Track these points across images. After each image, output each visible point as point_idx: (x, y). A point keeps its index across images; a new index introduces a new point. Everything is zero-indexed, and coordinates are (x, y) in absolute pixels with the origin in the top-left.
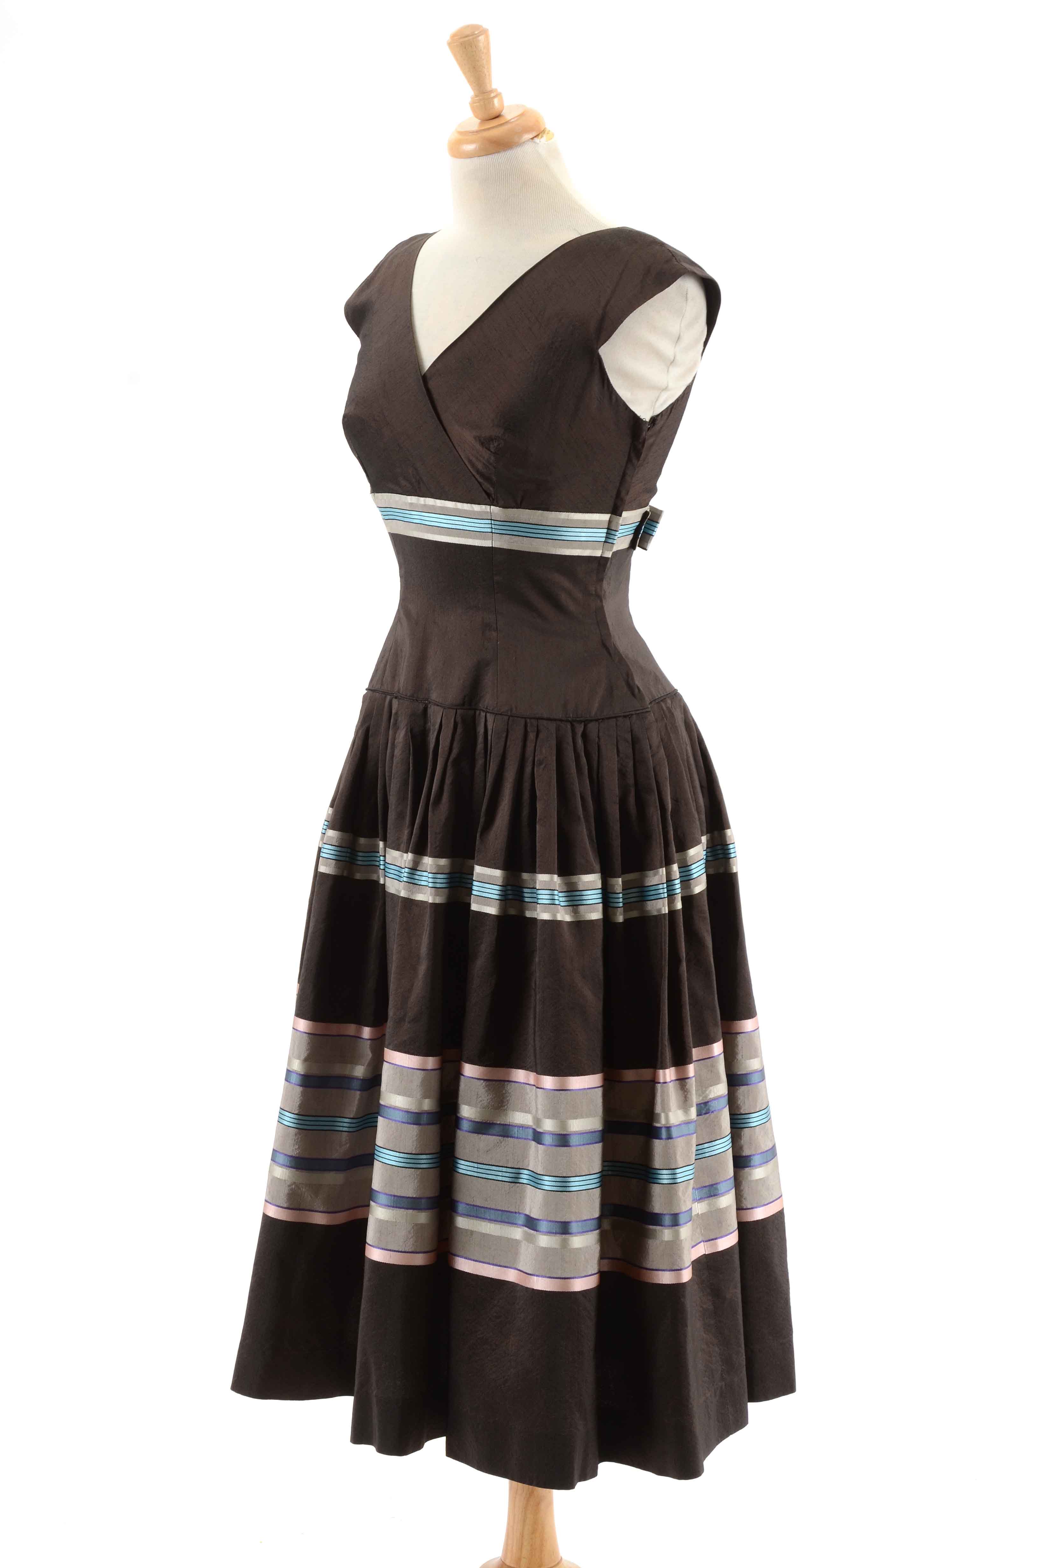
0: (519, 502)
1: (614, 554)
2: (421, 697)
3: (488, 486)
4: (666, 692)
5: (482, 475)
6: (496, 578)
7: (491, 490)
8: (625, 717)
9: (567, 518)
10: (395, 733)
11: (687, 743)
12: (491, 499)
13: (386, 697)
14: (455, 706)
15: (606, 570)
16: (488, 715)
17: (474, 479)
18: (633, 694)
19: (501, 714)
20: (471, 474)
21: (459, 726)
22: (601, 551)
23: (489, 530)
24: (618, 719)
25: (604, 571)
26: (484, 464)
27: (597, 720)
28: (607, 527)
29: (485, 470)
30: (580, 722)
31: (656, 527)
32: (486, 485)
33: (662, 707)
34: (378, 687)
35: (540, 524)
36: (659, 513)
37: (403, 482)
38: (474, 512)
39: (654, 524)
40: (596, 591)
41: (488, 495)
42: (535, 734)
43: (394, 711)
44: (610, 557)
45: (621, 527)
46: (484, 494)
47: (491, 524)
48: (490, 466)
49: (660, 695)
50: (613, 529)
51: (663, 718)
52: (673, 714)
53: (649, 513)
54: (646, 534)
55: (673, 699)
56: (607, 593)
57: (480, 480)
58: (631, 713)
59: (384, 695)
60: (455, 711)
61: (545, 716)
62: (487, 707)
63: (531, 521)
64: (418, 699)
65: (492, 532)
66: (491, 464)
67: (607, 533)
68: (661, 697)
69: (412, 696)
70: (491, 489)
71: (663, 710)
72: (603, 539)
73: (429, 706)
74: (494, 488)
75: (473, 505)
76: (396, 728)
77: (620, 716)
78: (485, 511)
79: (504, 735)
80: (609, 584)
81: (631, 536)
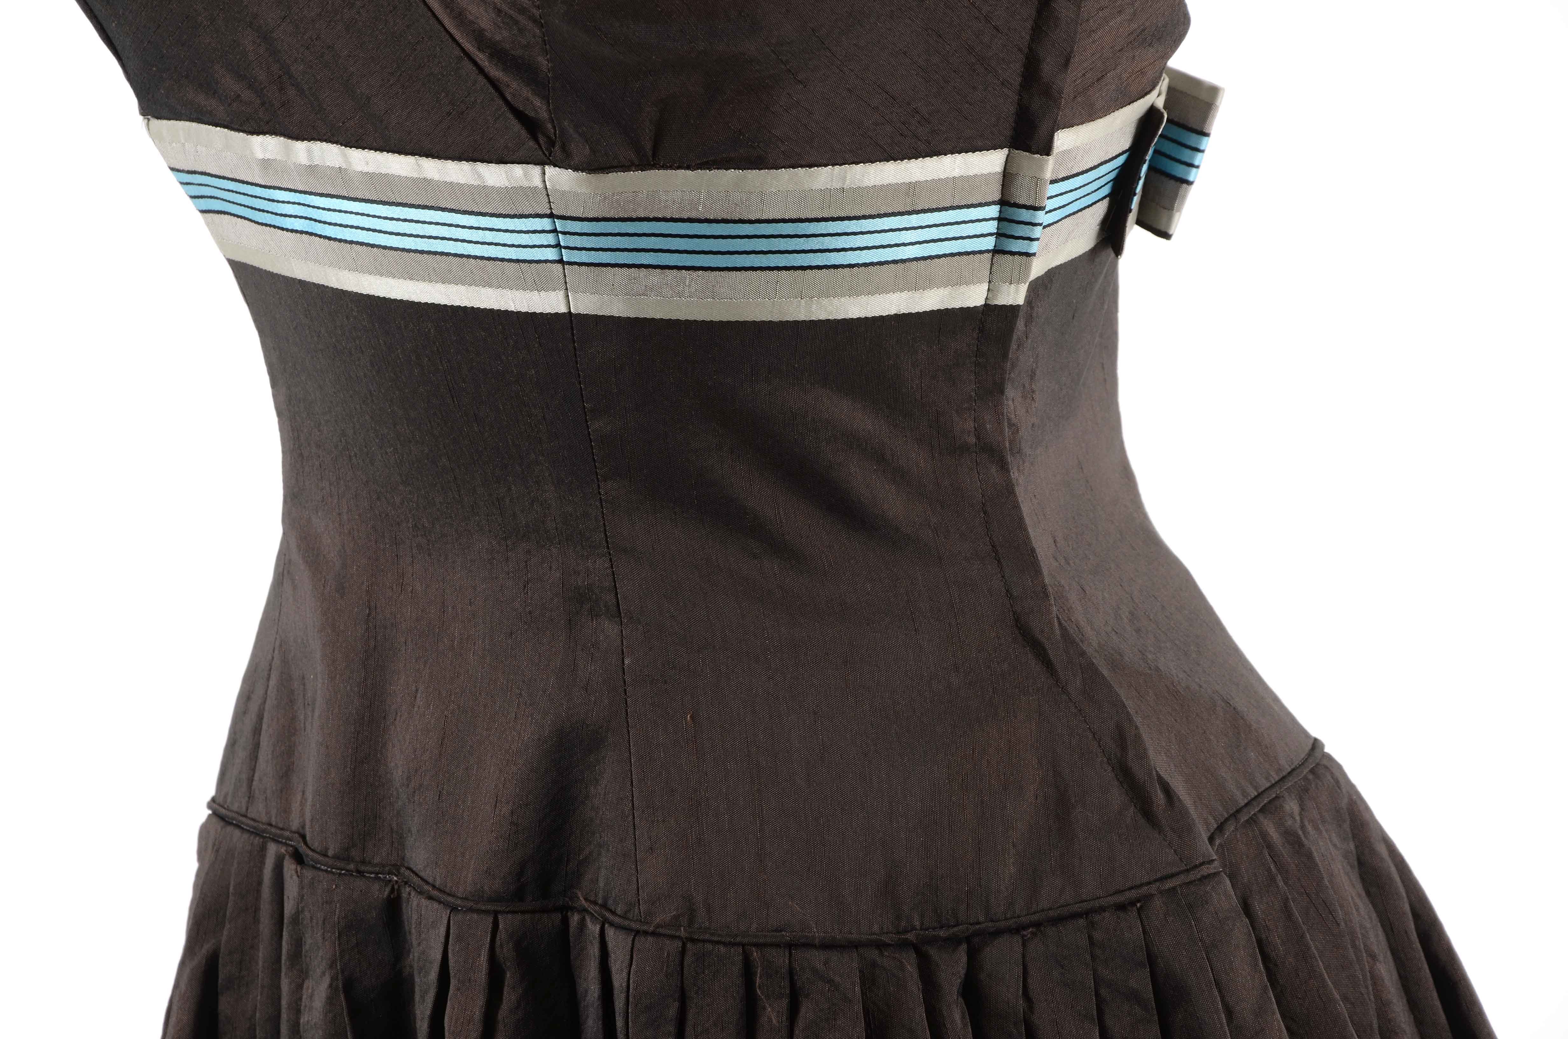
0: (648, 146)
1: (1038, 288)
2: (377, 860)
3: (526, 92)
4: (1280, 770)
5: (498, 53)
6: (596, 425)
7: (538, 108)
8: (1121, 907)
9: (838, 185)
10: (300, 987)
11: (1375, 949)
12: (542, 140)
13: (263, 849)
14: (490, 900)
15: (1014, 346)
16: (610, 932)
17: (470, 66)
18: (1147, 812)
19: (653, 934)
20: (457, 52)
21: (509, 977)
22: (985, 286)
23: (551, 254)
24: (1097, 918)
25: (1005, 356)
26: (499, 11)
27: (1017, 930)
28: (997, 196)
29: (505, 33)
30: (954, 942)
31: (1198, 150)
32: (515, 87)
33: (1264, 835)
34: (238, 805)
35: (737, 217)
36: (1204, 96)
37: (230, 84)
38: (485, 191)
39: (1192, 139)
40: (978, 433)
41: (531, 126)
42: (785, 1002)
43: (289, 908)
44: (1020, 300)
45: (1053, 189)
46: (516, 126)
47: (555, 231)
48: (520, 18)
49: (1256, 788)
50: (1022, 201)
51: (1272, 879)
52: (1310, 856)
53: (1163, 116)
54: (1163, 178)
55: (1306, 790)
56: (1024, 433)
57: (495, 72)
58: (1144, 890)
59: (257, 840)
60: (490, 919)
61: (817, 933)
62: (605, 899)
63: (701, 212)
64: (363, 868)
65: (561, 261)
66: (522, 10)
67: (1000, 219)
68: (1260, 795)
69: (344, 857)
70: (538, 102)
71: (1270, 846)
72: (989, 243)
73: (404, 895)
74: (546, 99)
75: (481, 167)
76: (302, 975)
77: (1102, 909)
78: (526, 184)
79: (672, 1011)
80: (1028, 395)
81: (1101, 209)
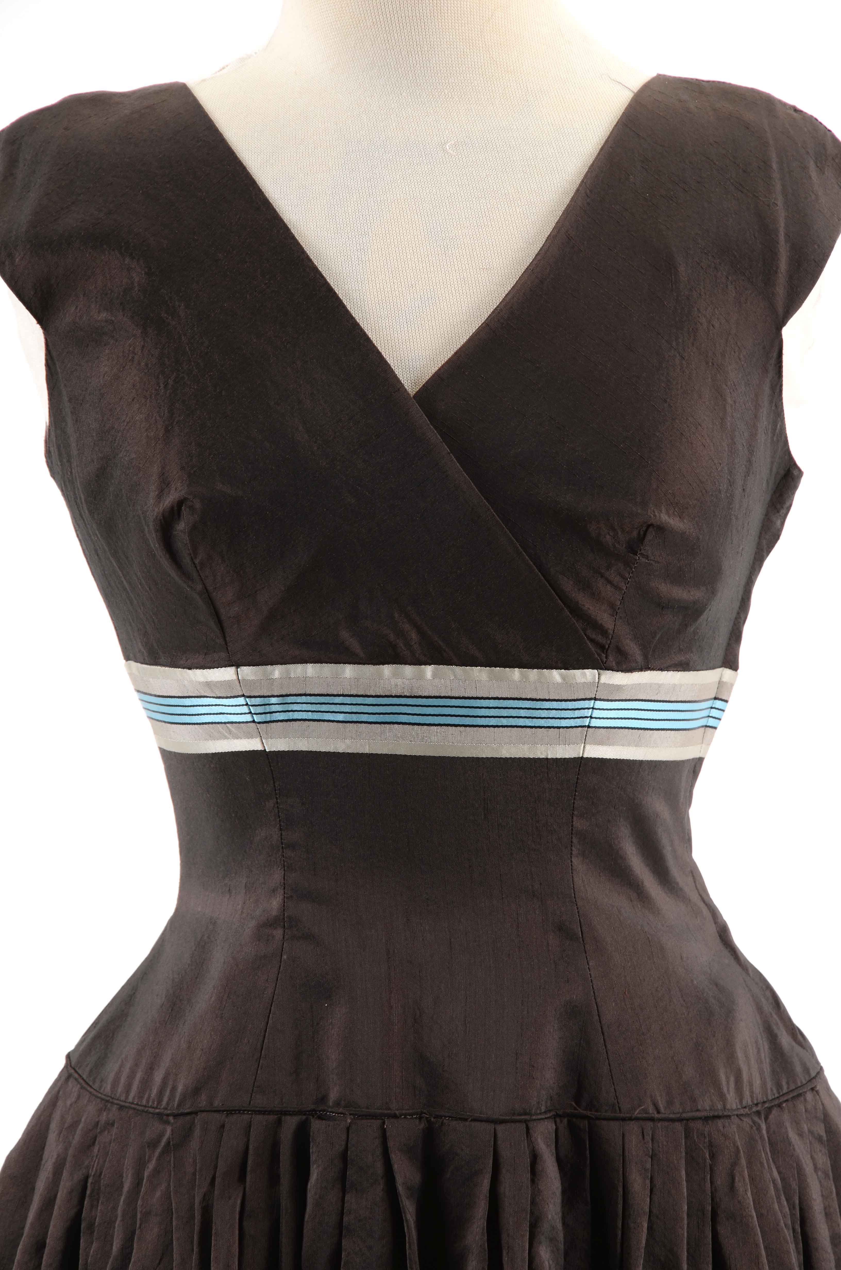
0: (650, 657)
13: (278, 1122)
28: (714, 695)
34: (238, 1101)
35: (666, 699)
46: (589, 646)
47: (592, 708)
63: (657, 696)
65: (587, 726)
67: (711, 708)
72: (706, 722)
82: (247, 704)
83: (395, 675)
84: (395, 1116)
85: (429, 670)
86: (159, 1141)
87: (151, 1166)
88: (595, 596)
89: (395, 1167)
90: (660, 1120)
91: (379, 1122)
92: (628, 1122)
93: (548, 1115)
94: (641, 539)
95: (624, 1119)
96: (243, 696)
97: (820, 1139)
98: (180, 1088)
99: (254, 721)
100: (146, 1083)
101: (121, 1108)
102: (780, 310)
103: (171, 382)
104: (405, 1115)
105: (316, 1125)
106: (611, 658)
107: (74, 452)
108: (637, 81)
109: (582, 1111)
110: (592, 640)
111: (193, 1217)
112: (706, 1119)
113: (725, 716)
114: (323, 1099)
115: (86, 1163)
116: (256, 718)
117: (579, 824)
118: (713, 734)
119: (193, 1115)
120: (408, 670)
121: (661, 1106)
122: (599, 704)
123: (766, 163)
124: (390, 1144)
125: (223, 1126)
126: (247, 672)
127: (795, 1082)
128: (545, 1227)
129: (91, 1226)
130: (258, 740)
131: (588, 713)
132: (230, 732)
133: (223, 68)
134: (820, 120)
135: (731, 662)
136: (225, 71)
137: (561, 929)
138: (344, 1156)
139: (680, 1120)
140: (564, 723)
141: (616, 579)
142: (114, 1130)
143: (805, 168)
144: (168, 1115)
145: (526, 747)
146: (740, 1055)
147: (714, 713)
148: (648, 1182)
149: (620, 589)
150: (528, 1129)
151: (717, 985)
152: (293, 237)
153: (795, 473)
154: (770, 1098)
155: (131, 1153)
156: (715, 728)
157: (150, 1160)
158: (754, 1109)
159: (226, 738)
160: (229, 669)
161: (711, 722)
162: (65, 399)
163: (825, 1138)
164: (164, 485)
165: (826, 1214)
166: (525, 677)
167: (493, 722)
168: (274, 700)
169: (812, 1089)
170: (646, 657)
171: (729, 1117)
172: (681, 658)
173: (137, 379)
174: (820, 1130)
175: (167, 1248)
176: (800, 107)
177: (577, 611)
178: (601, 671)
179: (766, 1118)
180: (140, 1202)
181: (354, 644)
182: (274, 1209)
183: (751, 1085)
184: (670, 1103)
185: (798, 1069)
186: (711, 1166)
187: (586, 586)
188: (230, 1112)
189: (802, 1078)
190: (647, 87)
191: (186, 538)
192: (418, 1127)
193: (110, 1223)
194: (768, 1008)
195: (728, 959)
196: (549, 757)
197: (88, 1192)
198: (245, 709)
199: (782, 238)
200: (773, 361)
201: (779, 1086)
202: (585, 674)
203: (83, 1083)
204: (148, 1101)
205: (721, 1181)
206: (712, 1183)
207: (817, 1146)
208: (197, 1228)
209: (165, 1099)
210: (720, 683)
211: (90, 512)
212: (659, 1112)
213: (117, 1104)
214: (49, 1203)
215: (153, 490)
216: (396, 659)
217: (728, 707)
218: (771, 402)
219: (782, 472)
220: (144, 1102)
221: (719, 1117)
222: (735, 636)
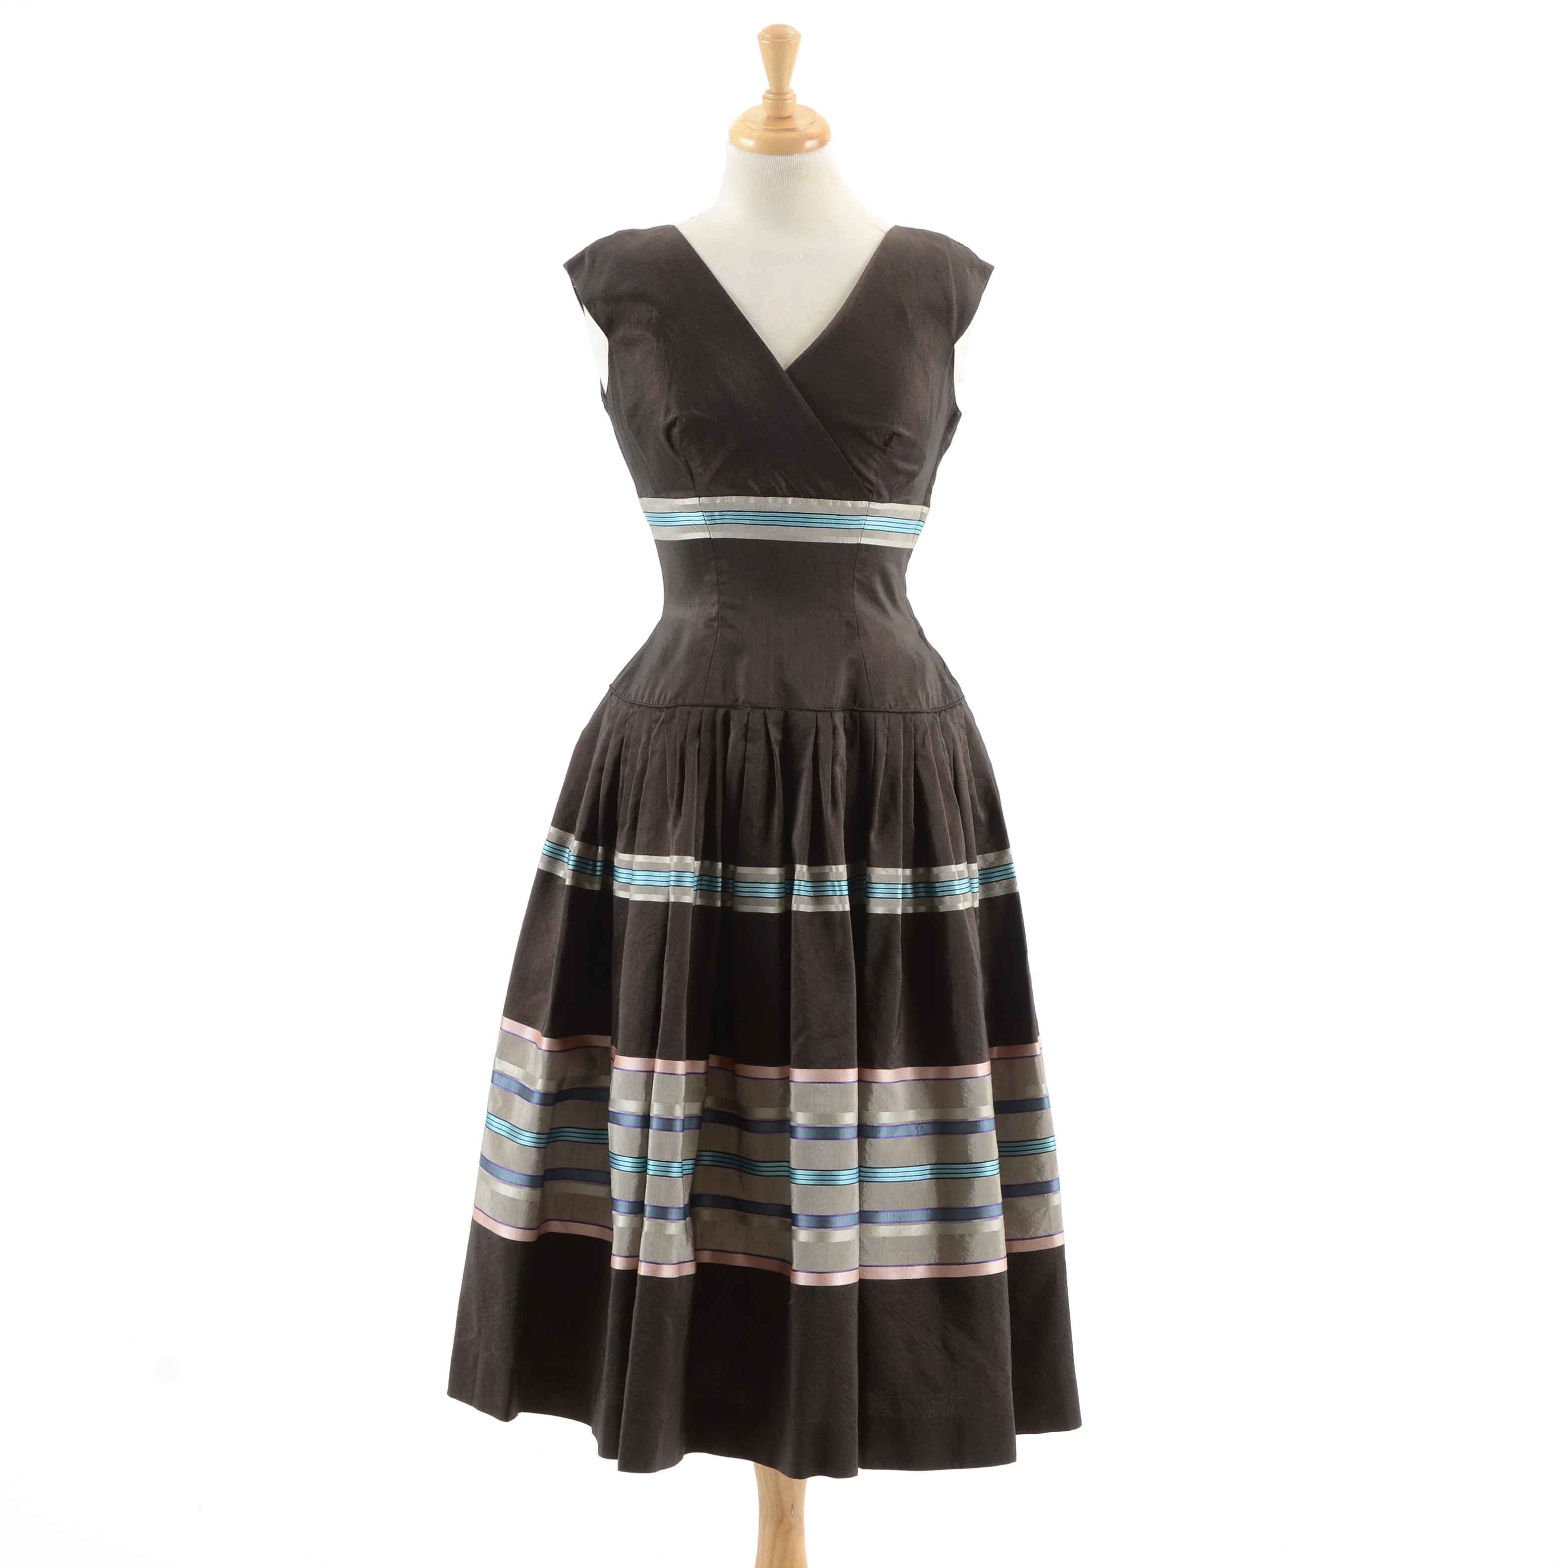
82: (703, 516)
83: (774, 501)
84: (770, 708)
85: (790, 500)
86: (658, 720)
87: (655, 731)
88: (868, 466)
89: (770, 730)
90: (893, 712)
91: (762, 711)
92: (878, 713)
93: (840, 709)
94: (891, 439)
95: (876, 712)
96: (702, 511)
97: (962, 726)
98: (669, 695)
99: (706, 524)
100: (652, 694)
101: (640, 706)
102: (954, 336)
103: (671, 363)
104: (775, 708)
105: (734, 713)
106: (874, 497)
107: (622, 397)
108: (887, 229)
109: (856, 708)
110: (866, 487)
111: (676, 754)
112: (913, 713)
113: (923, 530)
114: (736, 701)
115: (623, 731)
116: (707, 522)
117: (857, 575)
118: (917, 538)
119: (676, 708)
120: (780, 500)
121: (893, 706)
122: (868, 518)
123: (947, 267)
124: (768, 720)
125: (690, 712)
126: (704, 500)
127: (952, 700)
128: (839, 759)
129: (626, 760)
130: (708, 533)
131: (863, 522)
132: (695, 529)
133: (692, 218)
134: (971, 249)
135: (927, 503)
136: (693, 220)
137: (848, 624)
138: (746, 726)
139: (901, 713)
140: (852, 527)
141: (878, 459)
142: (636, 716)
143: (964, 271)
144: (663, 708)
145: (834, 538)
146: (928, 685)
147: (919, 527)
148: (886, 741)
149: (880, 463)
150: (832, 714)
151: (917, 654)
152: (728, 296)
153: (959, 414)
154: (941, 706)
155: (645, 727)
156: (918, 535)
157: (654, 729)
158: (934, 710)
159: (692, 532)
160: (695, 498)
161: (917, 532)
162: (618, 372)
163: (965, 727)
164: (668, 411)
165: (965, 760)
166: (835, 504)
167: (819, 525)
168: (716, 514)
169: (960, 704)
170: (890, 496)
171: (923, 712)
172: (906, 498)
173: (654, 361)
174: (963, 722)
175: (664, 767)
176: (961, 242)
177: (859, 473)
178: (870, 502)
179: (939, 715)
180: (650, 747)
181: (756, 488)
182: (713, 748)
183: (933, 699)
184: (896, 705)
185: (954, 695)
186: (914, 734)
187: (864, 462)
188: (693, 706)
189: (955, 698)
190: (891, 231)
191: (678, 435)
192: (780, 714)
193: (636, 757)
194: (940, 667)
195: (923, 644)
196: (845, 543)
197: (624, 744)
198: (703, 518)
199: (955, 302)
200: (950, 360)
201: (945, 702)
202: (862, 504)
203: (619, 696)
204: (653, 702)
205: (919, 740)
206: (915, 742)
207: (961, 730)
208: (678, 758)
209: (661, 701)
210: (922, 514)
211: (628, 424)
212: (891, 709)
213: (638, 704)
214: (605, 750)
215: (662, 413)
216: (775, 494)
217: (925, 525)
218: (949, 379)
219: (953, 413)
220: (651, 703)
221: (919, 712)
222: (929, 491)
